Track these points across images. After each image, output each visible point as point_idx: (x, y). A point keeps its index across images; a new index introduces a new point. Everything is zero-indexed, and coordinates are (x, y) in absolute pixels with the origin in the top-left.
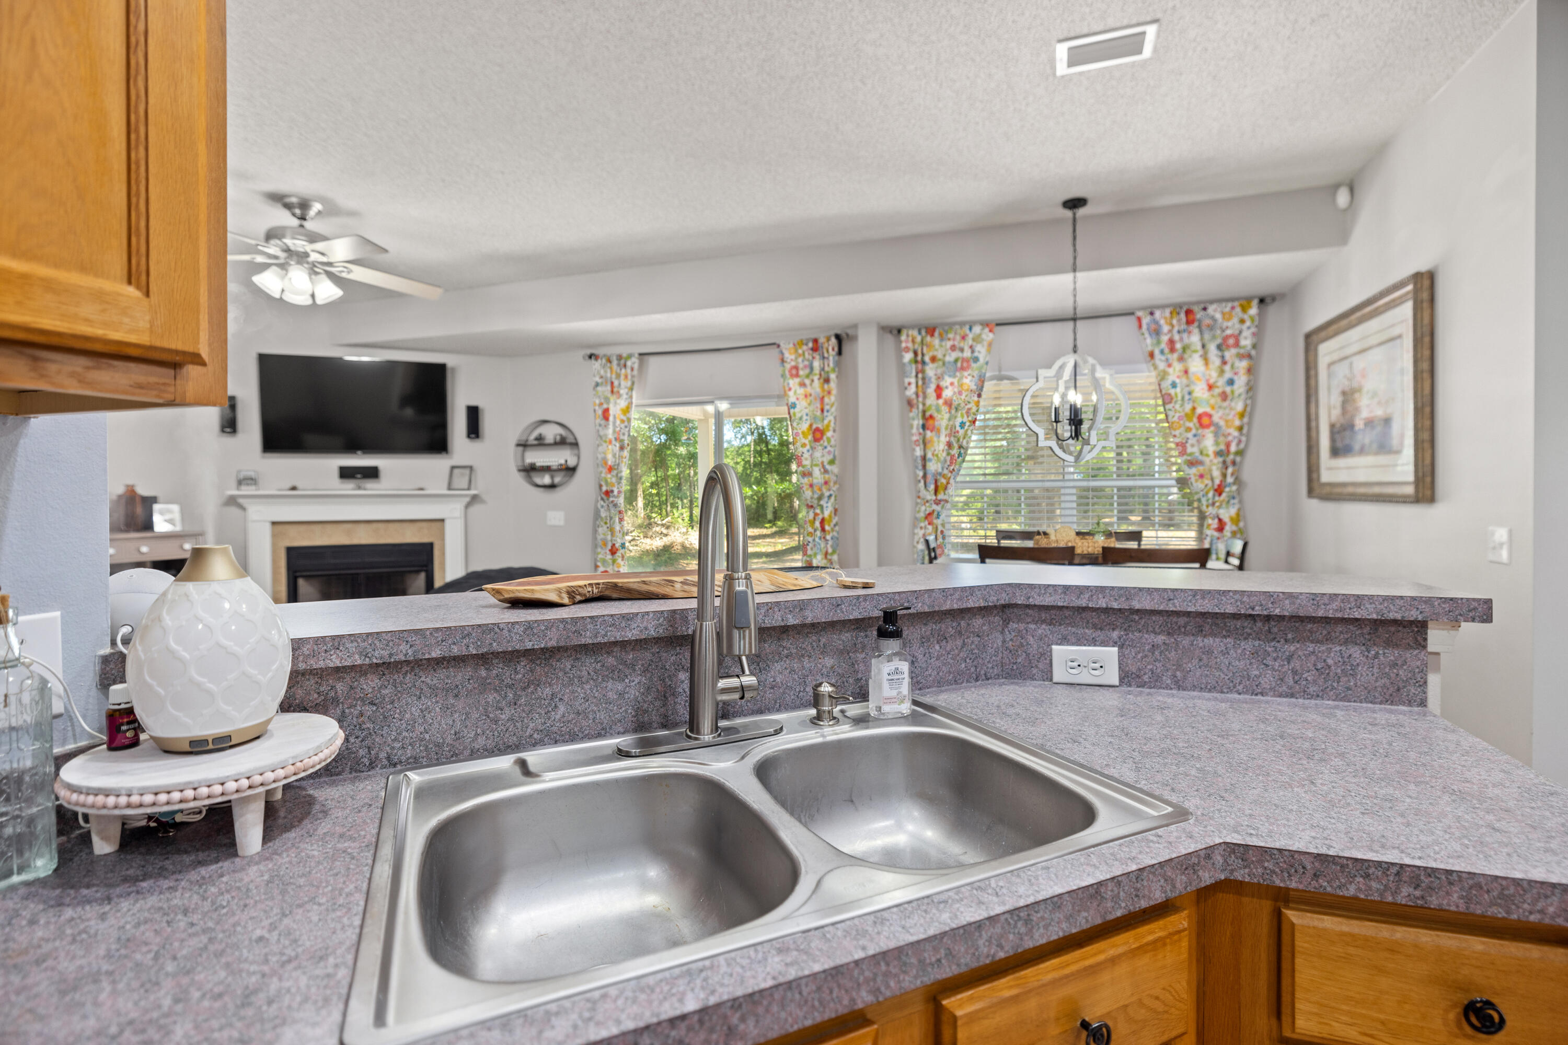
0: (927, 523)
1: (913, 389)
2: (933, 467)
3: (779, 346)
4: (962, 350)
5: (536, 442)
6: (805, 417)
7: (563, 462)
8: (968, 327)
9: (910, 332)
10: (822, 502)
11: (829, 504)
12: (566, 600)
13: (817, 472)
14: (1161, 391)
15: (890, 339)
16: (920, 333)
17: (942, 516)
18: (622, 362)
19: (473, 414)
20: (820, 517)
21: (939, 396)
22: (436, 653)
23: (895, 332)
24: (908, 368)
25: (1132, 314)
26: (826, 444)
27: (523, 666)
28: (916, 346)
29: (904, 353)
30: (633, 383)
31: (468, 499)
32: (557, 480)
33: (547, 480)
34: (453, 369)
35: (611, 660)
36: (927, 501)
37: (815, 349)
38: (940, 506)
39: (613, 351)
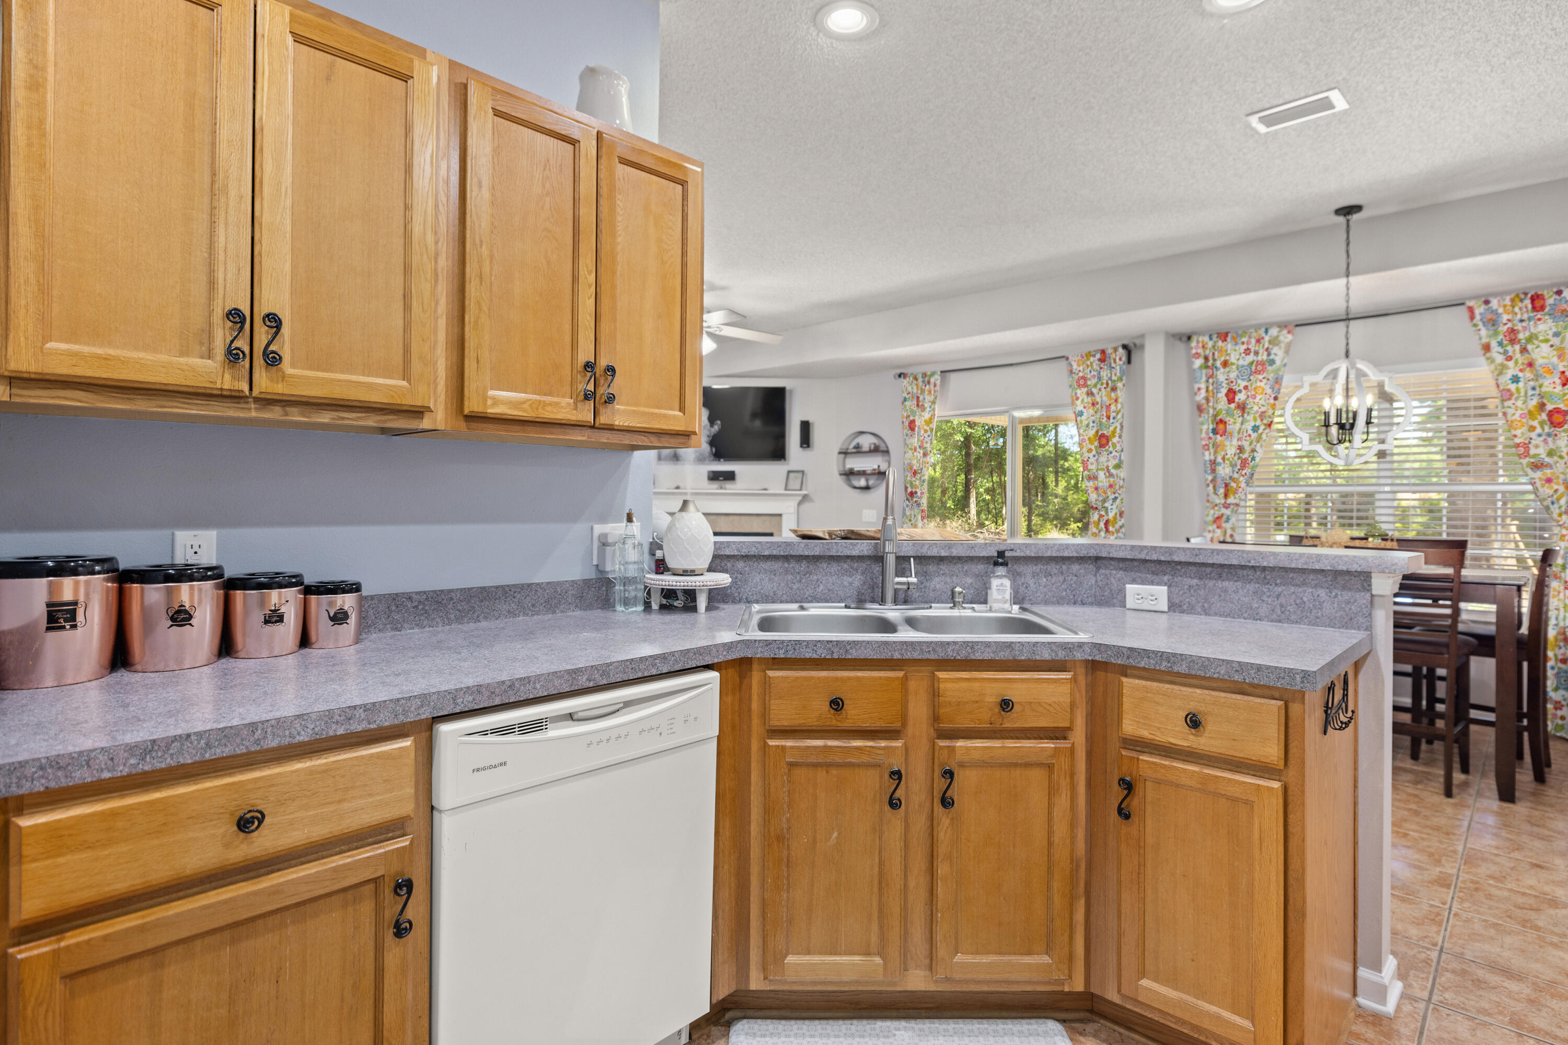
0: (1215, 526)
1: (1203, 393)
2: (1224, 471)
3: (1067, 359)
4: (1256, 353)
5: (854, 450)
6: (1091, 424)
7: (876, 467)
8: (1264, 329)
9: (1201, 339)
10: (1106, 505)
11: (1114, 507)
12: (827, 537)
13: (1101, 475)
14: (1498, 386)
15: (1180, 346)
16: (1211, 338)
17: (1233, 520)
18: (926, 379)
19: (806, 427)
20: (1105, 518)
21: (1231, 401)
22: (766, 553)
23: (1185, 339)
24: (1198, 374)
25: (1463, 304)
26: (1111, 449)
27: (804, 564)
28: (1207, 352)
29: (1194, 360)
30: (936, 398)
31: (800, 498)
32: (871, 483)
33: (862, 482)
34: (791, 391)
35: (846, 566)
36: (1216, 505)
37: (1102, 360)
38: (1230, 510)
39: (918, 370)
